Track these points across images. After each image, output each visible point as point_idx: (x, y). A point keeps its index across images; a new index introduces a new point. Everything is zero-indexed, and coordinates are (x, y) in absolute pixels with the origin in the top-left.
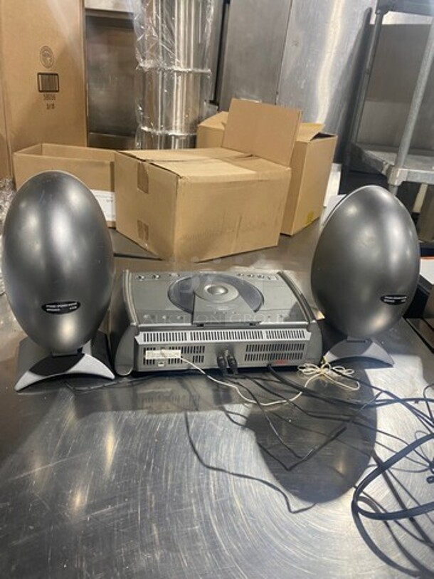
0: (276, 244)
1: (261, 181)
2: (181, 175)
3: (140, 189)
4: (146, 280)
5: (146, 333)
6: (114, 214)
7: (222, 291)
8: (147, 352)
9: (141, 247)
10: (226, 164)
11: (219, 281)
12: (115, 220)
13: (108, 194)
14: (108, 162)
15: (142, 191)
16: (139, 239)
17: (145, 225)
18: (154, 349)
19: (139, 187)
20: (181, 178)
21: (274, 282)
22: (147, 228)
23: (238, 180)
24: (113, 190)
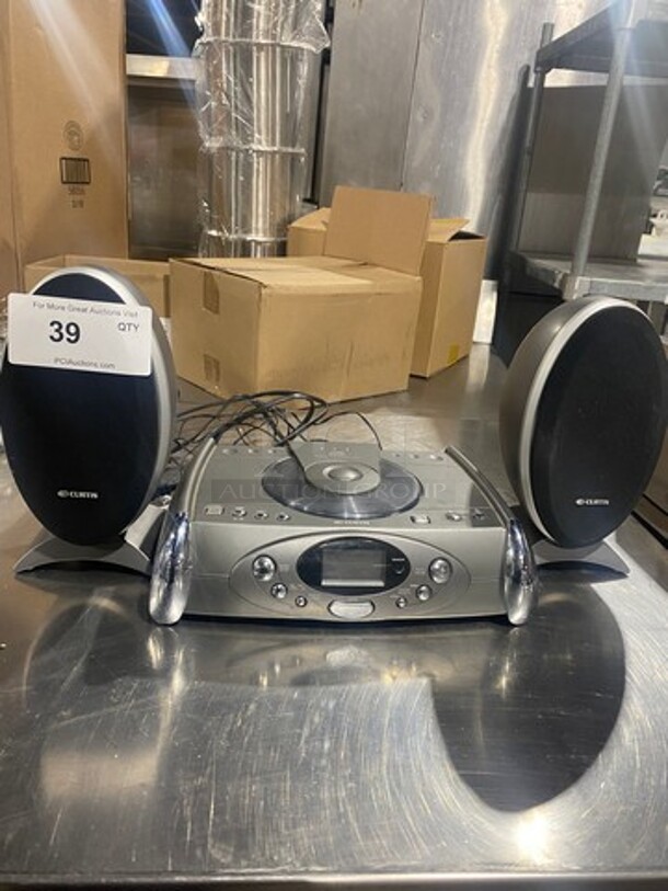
0: (405, 388)
1: (380, 294)
2: (266, 283)
3: (207, 308)
7: (352, 476)
14: (160, 276)
15: (209, 312)
16: (207, 383)
17: (215, 360)
19: (205, 306)
20: (265, 287)
22: (217, 363)
24: (168, 314)
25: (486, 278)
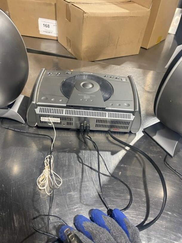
0: (138, 53)
1: (132, 17)
2: (86, 11)
3: (67, 19)
4: (52, 75)
5: (41, 107)
6: (57, 33)
7: (91, 86)
8: (41, 117)
9: (68, 51)
10: (115, 6)
11: (92, 79)
12: (57, 36)
13: (54, 22)
14: (53, 3)
15: (68, 21)
16: (67, 47)
17: (69, 39)
18: (45, 117)
19: (66, 18)
20: (85, 13)
21: (124, 82)
22: (70, 41)
23: (119, 15)
24: (56, 20)
25: (178, 7)
